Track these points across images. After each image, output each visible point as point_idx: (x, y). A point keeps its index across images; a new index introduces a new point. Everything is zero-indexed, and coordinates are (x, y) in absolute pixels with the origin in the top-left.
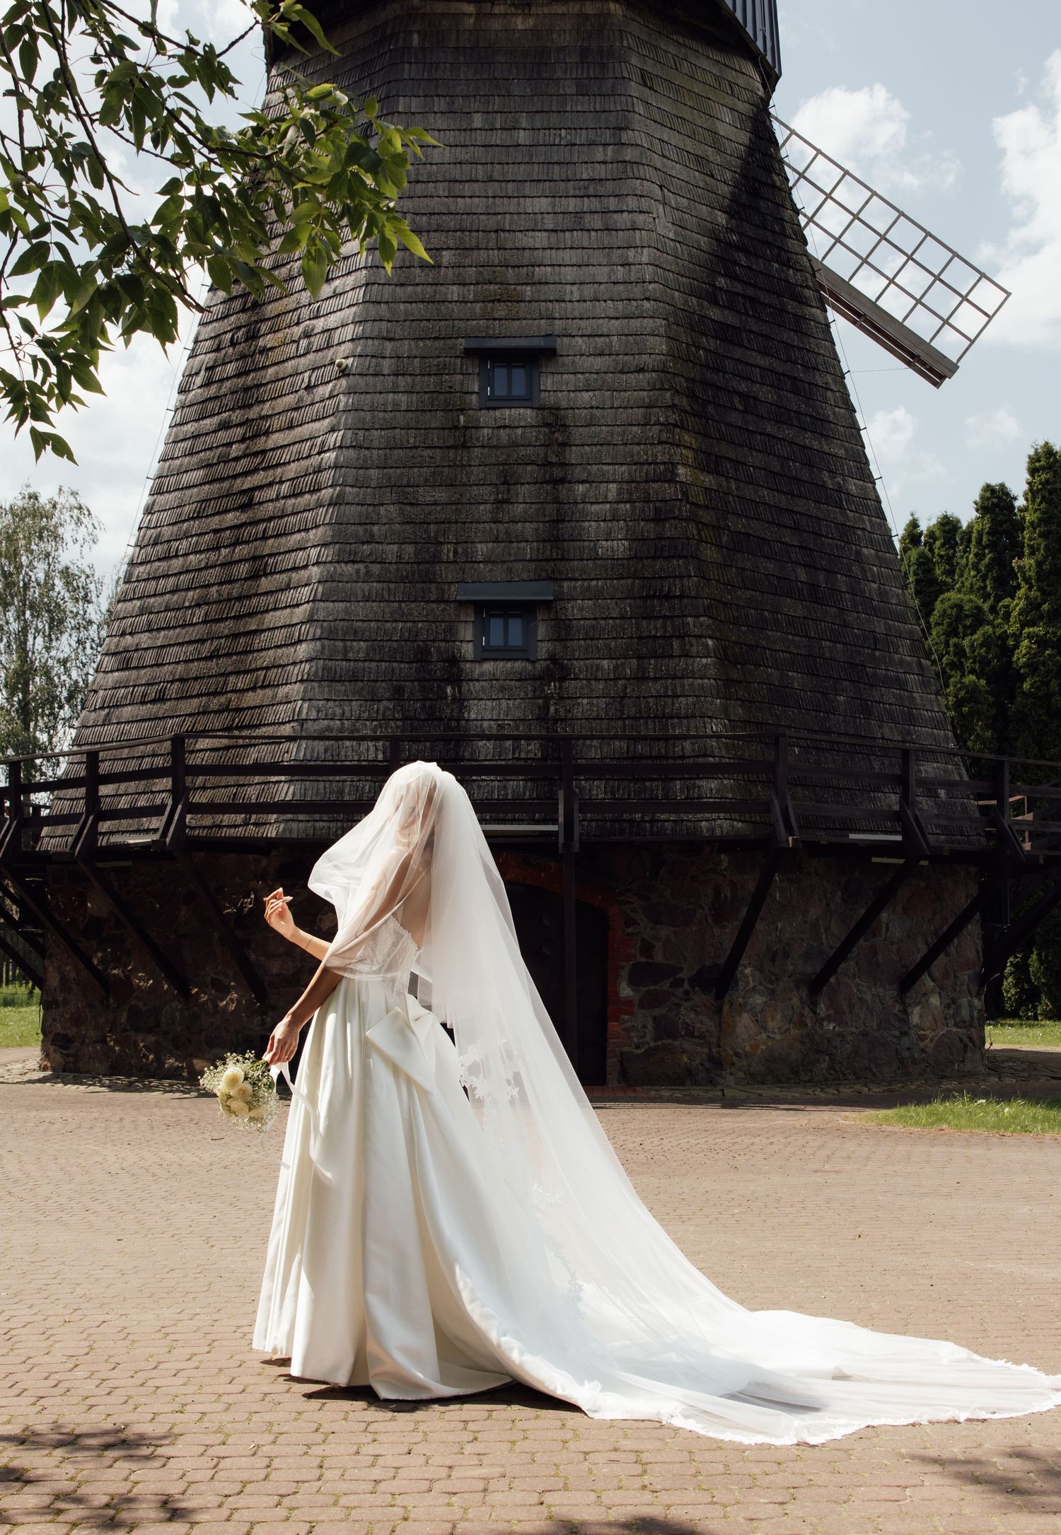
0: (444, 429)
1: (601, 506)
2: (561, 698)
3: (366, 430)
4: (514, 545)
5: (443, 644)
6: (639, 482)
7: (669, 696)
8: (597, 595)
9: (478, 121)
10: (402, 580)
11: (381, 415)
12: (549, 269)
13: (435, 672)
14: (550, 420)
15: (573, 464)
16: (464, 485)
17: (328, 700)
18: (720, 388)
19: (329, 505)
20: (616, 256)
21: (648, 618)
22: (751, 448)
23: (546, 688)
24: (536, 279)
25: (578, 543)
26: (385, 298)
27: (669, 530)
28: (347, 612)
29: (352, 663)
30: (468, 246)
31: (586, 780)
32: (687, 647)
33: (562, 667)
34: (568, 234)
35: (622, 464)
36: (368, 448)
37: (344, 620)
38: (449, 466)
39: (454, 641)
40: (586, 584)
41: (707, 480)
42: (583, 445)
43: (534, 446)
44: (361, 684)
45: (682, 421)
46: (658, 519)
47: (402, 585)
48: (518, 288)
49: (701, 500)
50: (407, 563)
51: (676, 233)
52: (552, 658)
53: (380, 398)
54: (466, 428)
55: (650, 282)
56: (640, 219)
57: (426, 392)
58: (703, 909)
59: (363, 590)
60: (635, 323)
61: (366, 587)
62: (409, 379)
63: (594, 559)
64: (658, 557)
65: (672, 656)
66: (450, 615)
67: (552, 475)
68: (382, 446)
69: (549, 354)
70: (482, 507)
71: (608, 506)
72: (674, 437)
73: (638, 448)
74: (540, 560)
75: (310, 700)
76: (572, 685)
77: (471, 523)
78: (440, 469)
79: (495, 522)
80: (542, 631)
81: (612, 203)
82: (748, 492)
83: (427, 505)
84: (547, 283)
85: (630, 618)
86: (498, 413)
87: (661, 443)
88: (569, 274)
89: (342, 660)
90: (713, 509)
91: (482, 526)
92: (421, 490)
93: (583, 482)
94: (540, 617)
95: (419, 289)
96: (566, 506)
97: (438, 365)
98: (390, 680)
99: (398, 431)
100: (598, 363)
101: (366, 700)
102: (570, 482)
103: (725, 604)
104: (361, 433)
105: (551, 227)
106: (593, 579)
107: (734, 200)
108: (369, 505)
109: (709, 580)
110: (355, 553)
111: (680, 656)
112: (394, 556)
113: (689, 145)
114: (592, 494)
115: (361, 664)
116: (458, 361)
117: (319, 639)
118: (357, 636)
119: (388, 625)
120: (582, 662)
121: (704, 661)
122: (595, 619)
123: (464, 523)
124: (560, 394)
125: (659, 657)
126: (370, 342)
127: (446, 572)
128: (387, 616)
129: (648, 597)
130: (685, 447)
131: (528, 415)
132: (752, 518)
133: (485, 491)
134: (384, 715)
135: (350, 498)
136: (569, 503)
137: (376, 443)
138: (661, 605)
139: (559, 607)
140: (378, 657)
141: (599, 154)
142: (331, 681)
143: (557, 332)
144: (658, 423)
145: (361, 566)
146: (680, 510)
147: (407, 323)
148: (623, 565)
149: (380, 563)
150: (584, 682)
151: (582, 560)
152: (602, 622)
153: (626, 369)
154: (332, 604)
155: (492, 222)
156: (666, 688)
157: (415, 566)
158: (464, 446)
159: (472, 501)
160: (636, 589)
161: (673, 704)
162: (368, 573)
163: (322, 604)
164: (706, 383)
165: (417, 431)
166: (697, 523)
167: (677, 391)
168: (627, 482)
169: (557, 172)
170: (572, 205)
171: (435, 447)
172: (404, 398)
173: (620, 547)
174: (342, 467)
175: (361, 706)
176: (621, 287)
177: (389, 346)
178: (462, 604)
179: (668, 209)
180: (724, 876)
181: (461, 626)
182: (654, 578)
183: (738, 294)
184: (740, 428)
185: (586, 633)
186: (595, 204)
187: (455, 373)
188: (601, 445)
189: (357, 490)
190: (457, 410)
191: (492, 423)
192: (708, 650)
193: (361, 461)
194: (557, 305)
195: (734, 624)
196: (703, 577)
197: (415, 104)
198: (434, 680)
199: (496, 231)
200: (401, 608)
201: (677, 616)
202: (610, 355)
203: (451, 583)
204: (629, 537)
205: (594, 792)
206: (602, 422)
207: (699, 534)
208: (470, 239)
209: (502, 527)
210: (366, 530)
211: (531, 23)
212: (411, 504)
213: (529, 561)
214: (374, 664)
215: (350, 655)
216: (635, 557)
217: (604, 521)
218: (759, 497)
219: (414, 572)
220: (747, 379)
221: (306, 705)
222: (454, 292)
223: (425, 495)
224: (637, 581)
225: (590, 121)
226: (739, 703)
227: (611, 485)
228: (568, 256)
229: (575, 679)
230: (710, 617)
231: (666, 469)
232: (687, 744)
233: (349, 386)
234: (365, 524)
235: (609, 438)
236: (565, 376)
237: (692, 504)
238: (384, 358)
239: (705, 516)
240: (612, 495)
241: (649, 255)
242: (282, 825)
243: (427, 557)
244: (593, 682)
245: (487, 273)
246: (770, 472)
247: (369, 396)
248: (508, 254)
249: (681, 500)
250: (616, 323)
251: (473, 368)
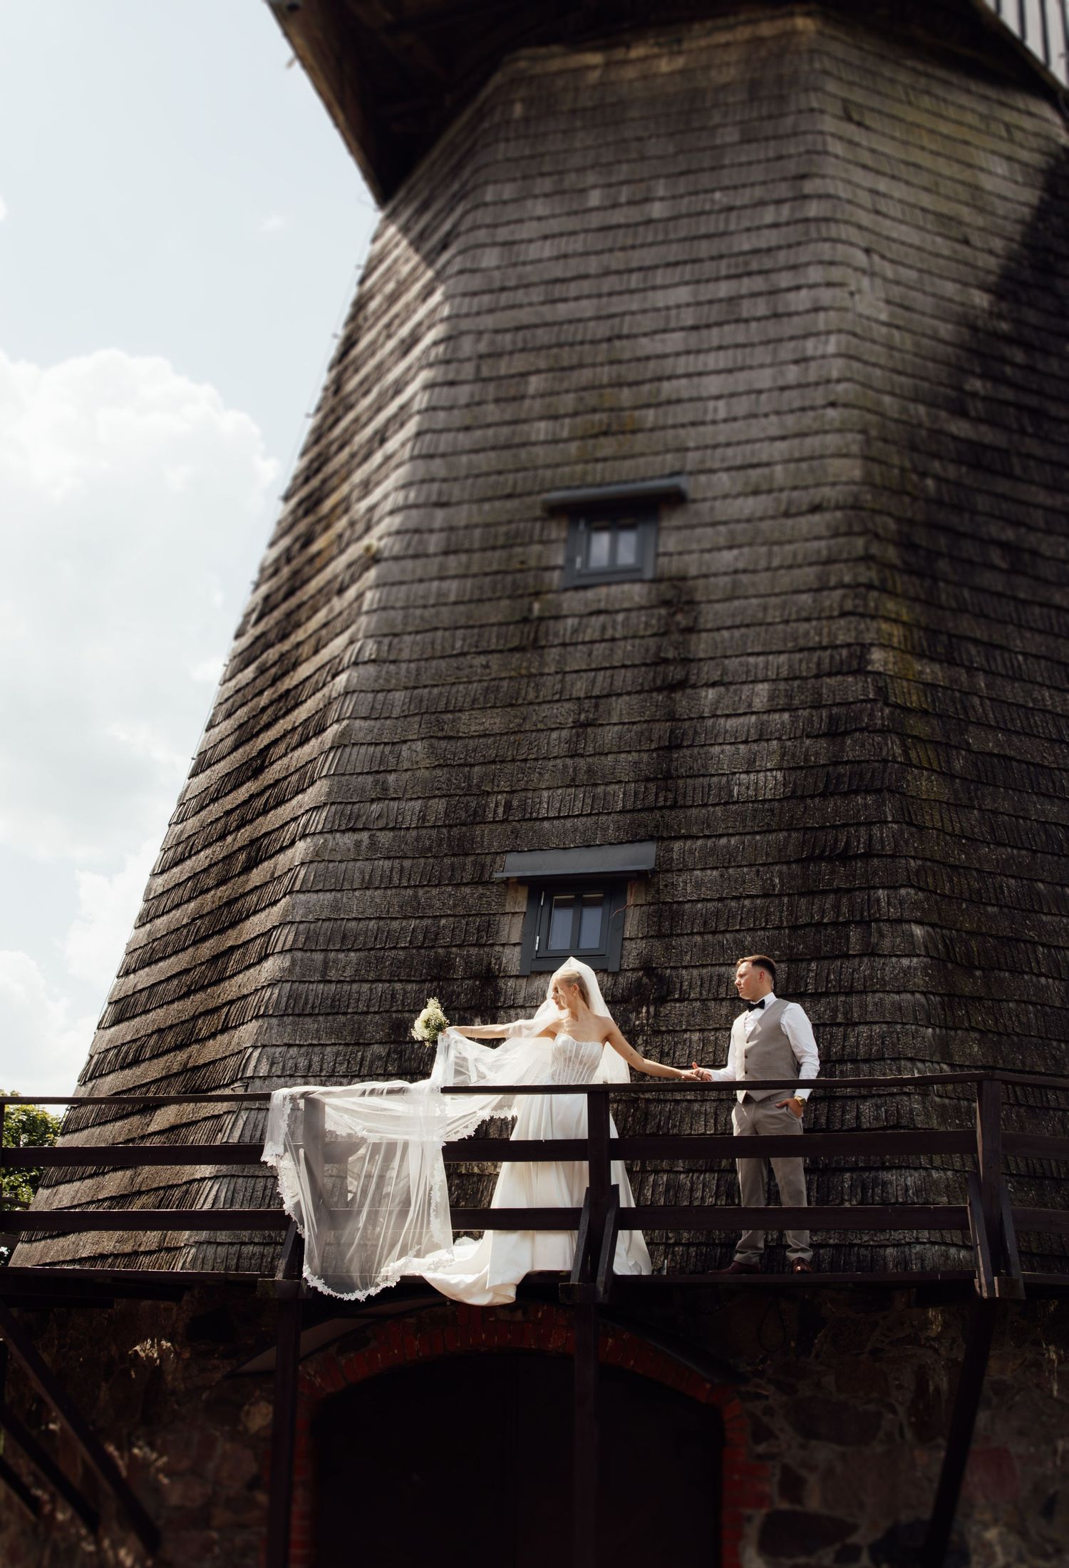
0: (508, 624)
1: (741, 720)
2: (657, 1032)
3: (395, 635)
4: (600, 789)
5: (474, 951)
6: (806, 678)
7: (839, 1025)
8: (726, 862)
9: (595, 198)
10: (424, 853)
11: (418, 612)
12: (684, 382)
13: (459, 995)
14: (670, 595)
15: (700, 660)
16: (531, 703)
17: (290, 1046)
18: (964, 535)
19: (331, 748)
20: (787, 351)
21: (811, 893)
22: (1020, 626)
23: (633, 1016)
24: (663, 397)
25: (701, 779)
26: (441, 449)
27: (852, 749)
28: (335, 907)
29: (333, 987)
30: (565, 363)
31: (687, 1172)
32: (874, 940)
33: (661, 979)
34: (715, 331)
35: (780, 653)
36: (394, 662)
37: (329, 919)
38: (511, 678)
39: (492, 945)
40: (710, 843)
41: (930, 671)
42: (718, 629)
43: (643, 637)
44: (342, 1018)
45: (883, 581)
46: (834, 733)
47: (422, 861)
48: (637, 413)
49: (914, 701)
50: (433, 827)
51: (891, 315)
52: (647, 967)
53: (420, 589)
54: (541, 619)
55: (839, 381)
56: (826, 296)
57: (486, 574)
58: (894, 1411)
59: (362, 872)
60: (813, 443)
61: (368, 866)
62: (464, 558)
63: (726, 803)
64: (832, 794)
65: (847, 956)
66: (489, 904)
67: (665, 675)
68: (415, 656)
69: (675, 499)
70: (555, 735)
71: (753, 718)
72: (866, 605)
73: (806, 626)
74: (639, 811)
75: (264, 1046)
76: (675, 1010)
77: (536, 759)
78: (495, 683)
79: (572, 757)
80: (633, 923)
81: (785, 280)
82: (1011, 691)
83: (472, 737)
84: (679, 401)
85: (780, 896)
86: (590, 594)
87: (843, 614)
88: (713, 385)
89: (319, 982)
90: (939, 716)
91: (551, 763)
92: (465, 716)
93: (714, 685)
94: (631, 900)
95: (491, 432)
96: (687, 724)
97: (507, 534)
98: (387, 1011)
99: (440, 633)
100: (750, 505)
101: (347, 1045)
102: (694, 686)
103: (955, 868)
104: (386, 641)
105: (690, 322)
106: (721, 836)
107: (1006, 276)
108: (386, 744)
109: (921, 828)
110: (359, 816)
111: (861, 956)
112: (415, 818)
113: (926, 200)
114: (726, 701)
115: (346, 987)
116: (538, 525)
117: (290, 950)
118: (346, 942)
119: (395, 925)
120: (695, 972)
121: (905, 962)
122: (720, 899)
123: (525, 760)
124: (686, 558)
125: (825, 958)
126: (414, 512)
127: (487, 836)
128: (395, 910)
129: (811, 859)
130: (887, 619)
131: (636, 593)
132: (1017, 733)
133: (563, 710)
134: (370, 1067)
135: (359, 737)
136: (692, 719)
137: (405, 655)
138: (832, 872)
139: (662, 883)
140: (372, 976)
141: (769, 215)
142: (299, 1015)
143: (689, 467)
144: (841, 585)
145: (365, 836)
146: (871, 716)
147: (470, 481)
148: (772, 810)
149: (393, 829)
150: (698, 1004)
151: (705, 805)
152: (733, 904)
153: (793, 510)
154: (314, 896)
155: (602, 330)
156: (835, 1011)
157: (445, 830)
158: (536, 646)
159: (540, 726)
160: (791, 848)
161: (845, 1037)
162: (373, 844)
163: (301, 896)
164: (932, 526)
165: (469, 632)
166: (903, 736)
167: (876, 535)
168: (786, 679)
169: (704, 248)
170: (724, 289)
171: (492, 652)
172: (453, 585)
173: (769, 782)
174: (354, 692)
175: (337, 1054)
176: (794, 394)
177: (440, 517)
178: (508, 884)
179: (878, 282)
180: (936, 1350)
181: (506, 919)
182: (822, 828)
183: (1006, 403)
184: (1000, 595)
185: (705, 923)
186: (758, 283)
187: (531, 542)
188: (748, 626)
189: (372, 723)
190: (530, 595)
191: (581, 609)
192: (913, 943)
193: (381, 681)
194: (692, 431)
195: (971, 901)
196: (910, 824)
197: (508, 191)
198: (455, 1009)
199: (609, 340)
200: (416, 896)
201: (860, 889)
202: (770, 491)
203: (497, 853)
204: (785, 765)
205: (699, 1194)
206: (752, 591)
207: (906, 753)
208: (567, 356)
209: (582, 763)
210: (376, 782)
211: (680, 62)
212: (450, 738)
213: (620, 812)
214: (366, 987)
215: (332, 974)
216: (793, 796)
217: (746, 742)
218: (1034, 700)
219: (441, 840)
220: (1017, 524)
221: (256, 1054)
222: (542, 429)
223: (470, 723)
224: (794, 835)
225: (757, 174)
226: (975, 1035)
227: (760, 686)
228: (713, 361)
229: (680, 1000)
230: (920, 889)
231: (851, 656)
232: (866, 1108)
233: (378, 577)
234: (377, 772)
235: (760, 615)
236: (699, 531)
237: (896, 706)
238: (431, 531)
239: (919, 727)
240: (759, 703)
241: (838, 343)
242: (193, 1250)
243: (463, 815)
244: (712, 1004)
245: (591, 399)
246: (1059, 663)
247: (404, 588)
248: (623, 369)
249: (875, 700)
250: (781, 445)
251: (557, 531)
